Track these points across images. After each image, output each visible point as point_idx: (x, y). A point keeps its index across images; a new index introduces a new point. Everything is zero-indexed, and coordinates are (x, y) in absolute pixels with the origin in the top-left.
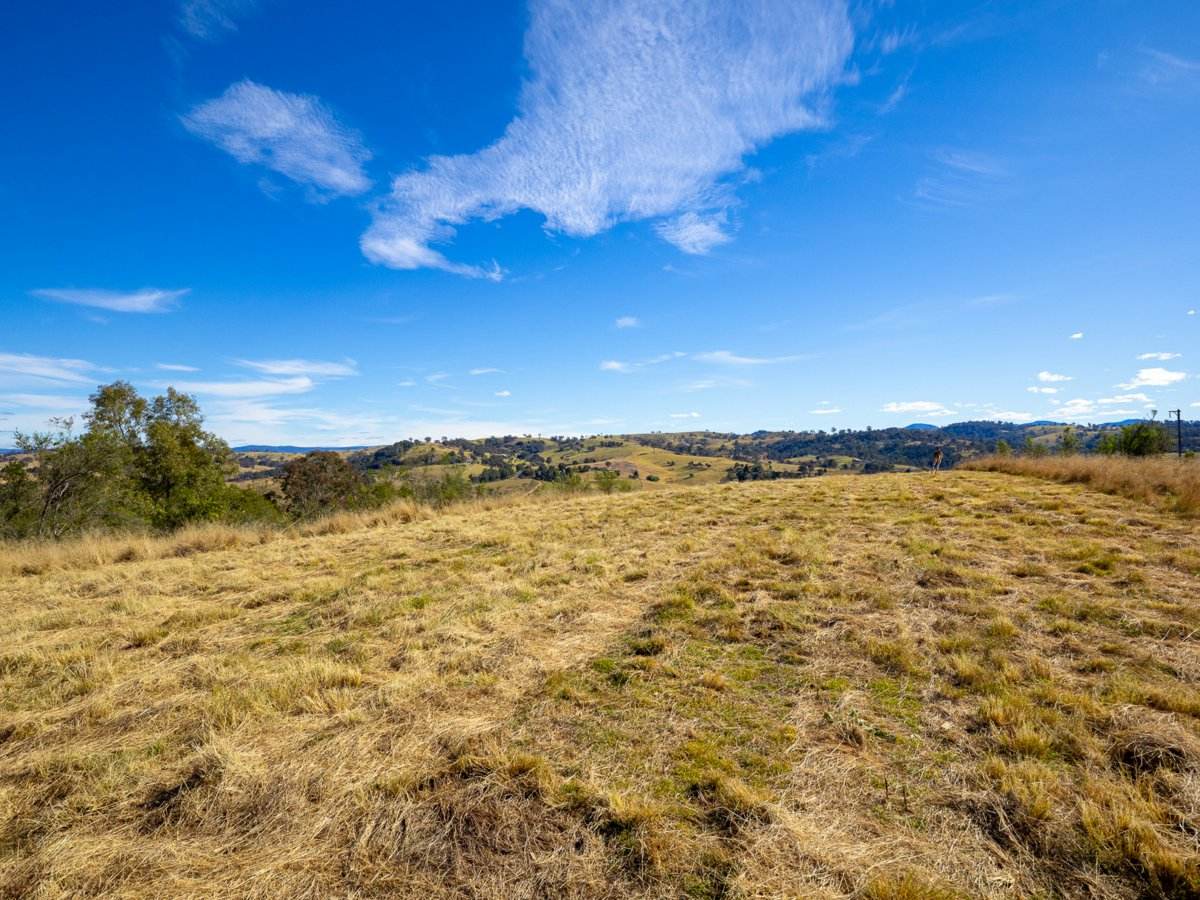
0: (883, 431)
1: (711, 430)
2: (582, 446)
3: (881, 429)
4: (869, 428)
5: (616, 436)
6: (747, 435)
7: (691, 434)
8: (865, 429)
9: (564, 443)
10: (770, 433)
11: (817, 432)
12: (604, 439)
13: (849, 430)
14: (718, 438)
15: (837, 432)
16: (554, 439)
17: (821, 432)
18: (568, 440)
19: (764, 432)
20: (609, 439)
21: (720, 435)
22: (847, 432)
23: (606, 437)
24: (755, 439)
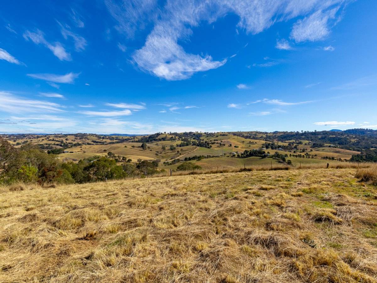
0: (321, 132)
1: (258, 131)
2: (214, 135)
3: (320, 131)
4: (315, 131)
5: (226, 132)
6: (271, 133)
7: (251, 132)
8: (314, 131)
9: (208, 134)
10: (279, 132)
11: (296, 132)
12: (221, 133)
13: (308, 131)
14: (261, 133)
15: (303, 132)
16: (205, 133)
17: (298, 132)
18: (210, 134)
19: (277, 132)
20: (224, 133)
21: (261, 132)
22: (307, 132)
23: (222, 133)
24: (273, 134)
